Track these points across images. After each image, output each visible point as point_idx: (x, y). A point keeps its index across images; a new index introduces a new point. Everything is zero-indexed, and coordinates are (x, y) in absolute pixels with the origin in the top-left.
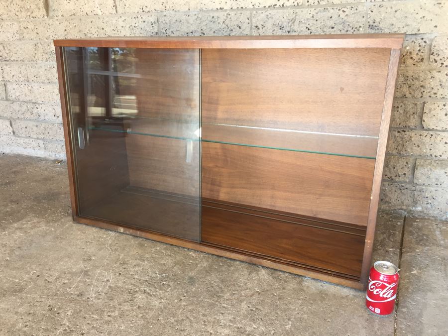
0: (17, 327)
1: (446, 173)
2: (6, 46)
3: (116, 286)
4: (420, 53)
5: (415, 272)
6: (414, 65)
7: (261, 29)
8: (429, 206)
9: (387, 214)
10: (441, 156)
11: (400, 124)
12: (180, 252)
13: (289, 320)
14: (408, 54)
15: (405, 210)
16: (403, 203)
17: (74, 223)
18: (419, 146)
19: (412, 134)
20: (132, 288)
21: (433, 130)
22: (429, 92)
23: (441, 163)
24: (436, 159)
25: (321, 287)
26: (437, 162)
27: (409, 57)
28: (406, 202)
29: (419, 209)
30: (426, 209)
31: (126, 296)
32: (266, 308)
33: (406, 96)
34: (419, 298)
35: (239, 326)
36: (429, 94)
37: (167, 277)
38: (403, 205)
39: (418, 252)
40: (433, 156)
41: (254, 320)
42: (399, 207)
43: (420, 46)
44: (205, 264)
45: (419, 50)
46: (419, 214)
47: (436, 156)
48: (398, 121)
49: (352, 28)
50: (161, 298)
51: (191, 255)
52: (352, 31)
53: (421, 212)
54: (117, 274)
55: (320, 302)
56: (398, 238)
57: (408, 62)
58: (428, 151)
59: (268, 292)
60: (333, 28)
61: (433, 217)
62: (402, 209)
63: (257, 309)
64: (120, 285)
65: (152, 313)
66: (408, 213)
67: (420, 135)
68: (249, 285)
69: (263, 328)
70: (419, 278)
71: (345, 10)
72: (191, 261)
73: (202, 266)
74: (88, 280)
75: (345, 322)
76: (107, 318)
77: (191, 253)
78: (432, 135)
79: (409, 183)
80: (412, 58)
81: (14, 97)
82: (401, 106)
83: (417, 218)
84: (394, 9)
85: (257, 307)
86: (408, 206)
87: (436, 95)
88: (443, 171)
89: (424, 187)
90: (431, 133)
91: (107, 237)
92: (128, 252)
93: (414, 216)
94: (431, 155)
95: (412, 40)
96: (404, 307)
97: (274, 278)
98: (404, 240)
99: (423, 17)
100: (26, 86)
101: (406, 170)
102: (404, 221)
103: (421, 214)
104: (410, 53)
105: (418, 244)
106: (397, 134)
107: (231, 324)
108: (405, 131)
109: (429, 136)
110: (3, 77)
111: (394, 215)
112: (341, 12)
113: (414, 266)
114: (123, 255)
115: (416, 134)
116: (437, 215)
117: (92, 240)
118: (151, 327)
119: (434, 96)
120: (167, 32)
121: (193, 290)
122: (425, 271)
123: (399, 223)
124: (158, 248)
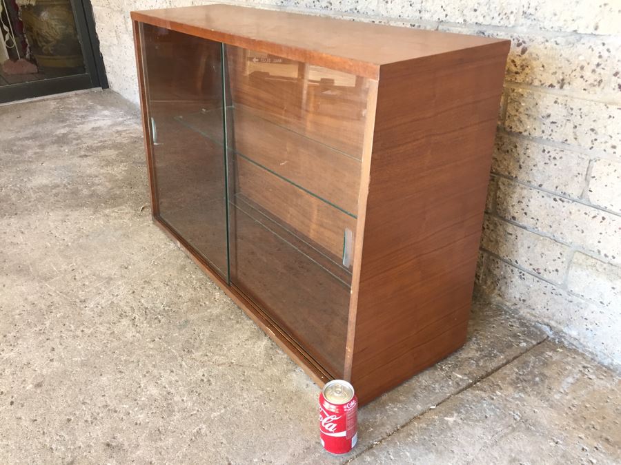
1: (613, 288)
3: (118, 303)
4: (599, 70)
5: (450, 420)
6: (584, 90)
8: (589, 334)
9: (522, 324)
10: (614, 258)
11: (557, 187)
12: (209, 288)
13: (225, 407)
14: (578, 69)
15: (551, 328)
16: (553, 314)
18: (583, 232)
19: (573, 207)
20: (128, 311)
21: (605, 209)
22: (606, 142)
23: (610, 268)
24: (606, 260)
25: (305, 387)
26: (605, 265)
27: (578, 75)
28: (558, 316)
29: (574, 333)
30: (585, 338)
31: (113, 318)
32: (218, 383)
33: (568, 142)
34: (408, 454)
35: (172, 391)
36: (603, 146)
37: (167, 312)
38: (553, 320)
39: (497, 396)
40: (602, 254)
41: (192, 391)
42: (546, 320)
43: (600, 57)
44: (216, 311)
45: (598, 65)
46: (572, 341)
47: (606, 256)
48: (556, 182)
49: (499, 14)
50: (139, 332)
51: (215, 295)
52: (499, 19)
53: (575, 339)
54: (131, 292)
55: (280, 403)
56: (491, 365)
57: (574, 84)
58: (596, 243)
59: (241, 369)
60: (475, 10)
61: (592, 353)
63: (209, 381)
64: (121, 304)
65: (116, 343)
66: (556, 333)
67: (586, 214)
68: (233, 352)
69: (190, 404)
70: (446, 428)
72: (207, 303)
73: (211, 312)
74: (103, 289)
75: (280, 438)
76: (79, 333)
77: (217, 293)
78: (604, 218)
79: (563, 287)
80: (582, 77)
82: (561, 158)
83: (563, 347)
85: (211, 379)
86: (560, 323)
87: (614, 150)
88: (610, 285)
89: (582, 301)
90: (603, 214)
91: (164, 248)
92: (164, 272)
93: (561, 342)
94: (599, 252)
95: (590, 44)
96: (373, 454)
97: (267, 355)
98: (500, 370)
101: (558, 265)
102: (538, 344)
103: (575, 343)
104: (582, 68)
105: (514, 383)
106: (552, 203)
107: (167, 386)
108: (563, 201)
109: (599, 218)
111: (532, 329)
113: (462, 410)
114: (156, 273)
115: (579, 211)
116: (599, 353)
117: (148, 248)
118: (101, 356)
119: (612, 151)
121: (174, 335)
122: (468, 425)
123: (524, 344)
124: (194, 277)
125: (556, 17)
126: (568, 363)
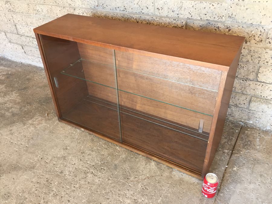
0: (33, 191)
1: (268, 107)
2: (12, 3)
3: (79, 168)
4: (260, 36)
5: (235, 169)
6: (256, 44)
7: (160, 10)
8: (257, 122)
9: (232, 123)
10: (267, 97)
11: (244, 76)
12: (112, 146)
13: (161, 196)
14: (253, 36)
15: (243, 122)
16: (242, 117)
17: (59, 122)
18: (254, 90)
19: (251, 83)
20: (86, 170)
21: (264, 82)
22: (264, 61)
23: (266, 101)
24: (264, 98)
25: (181, 176)
26: (264, 100)
27: (253, 39)
28: (244, 118)
29: (251, 122)
30: (255, 123)
31: (83, 175)
32: (150, 188)
33: (249, 61)
34: (232, 187)
35: (135, 198)
36: (263, 62)
37: (104, 164)
38: (242, 119)
39: (242, 154)
40: (262, 96)
41: (143, 195)
42: (240, 120)
43: (261, 32)
44: (124, 156)
45: (260, 35)
46: (251, 125)
47: (264, 97)
48: (243, 74)
49: (218, 17)
50: (100, 178)
51: (117, 149)
52: (218, 18)
53: (252, 124)
54: (80, 160)
55: (178, 186)
56: (233, 143)
57: (252, 42)
58: (260, 93)
59: (153, 178)
60: (206, 15)
61: (259, 128)
62: (241, 121)
63: (146, 188)
64: (80, 167)
65: (94, 187)
66: (244, 124)
67: (256, 84)
68: (145, 172)
69: (147, 201)
70: (236, 173)
71: (214, 4)
72: (117, 154)
73: (122, 157)
74: (65, 163)
75: (189, 200)
76: (73, 189)
77: (117, 148)
78: (263, 85)
79: (247, 108)
80: (255, 39)
81: (21, 32)
82: (246, 67)
83: (249, 128)
84: (246, 7)
85: (146, 187)
86: (245, 120)
87: (267, 63)
88: (266, 106)
89: (255, 112)
90: (263, 84)
91: (75, 133)
92: (86, 145)
93: (247, 126)
94: (261, 96)
95: (256, 27)
96: (222, 193)
97: (158, 168)
98: (236, 144)
99: (265, 15)
100: (27, 28)
101: (245, 102)
102: (241, 129)
103: (252, 125)
104: (254, 36)
105: (243, 147)
106: (242, 82)
107: (132, 197)
108: (246, 81)
109: (261, 85)
110: (13, 21)
111: (236, 124)
112: (211, 5)
113: (236, 164)
114: (83, 147)
115: (253, 83)
116: (261, 127)
117: (68, 135)
118: (93, 195)
119: (267, 64)
120: (103, 5)
121: (116, 173)
122: (241, 168)
123: (237, 131)
124: (101, 143)
125: (244, 19)
126: (253, 134)
